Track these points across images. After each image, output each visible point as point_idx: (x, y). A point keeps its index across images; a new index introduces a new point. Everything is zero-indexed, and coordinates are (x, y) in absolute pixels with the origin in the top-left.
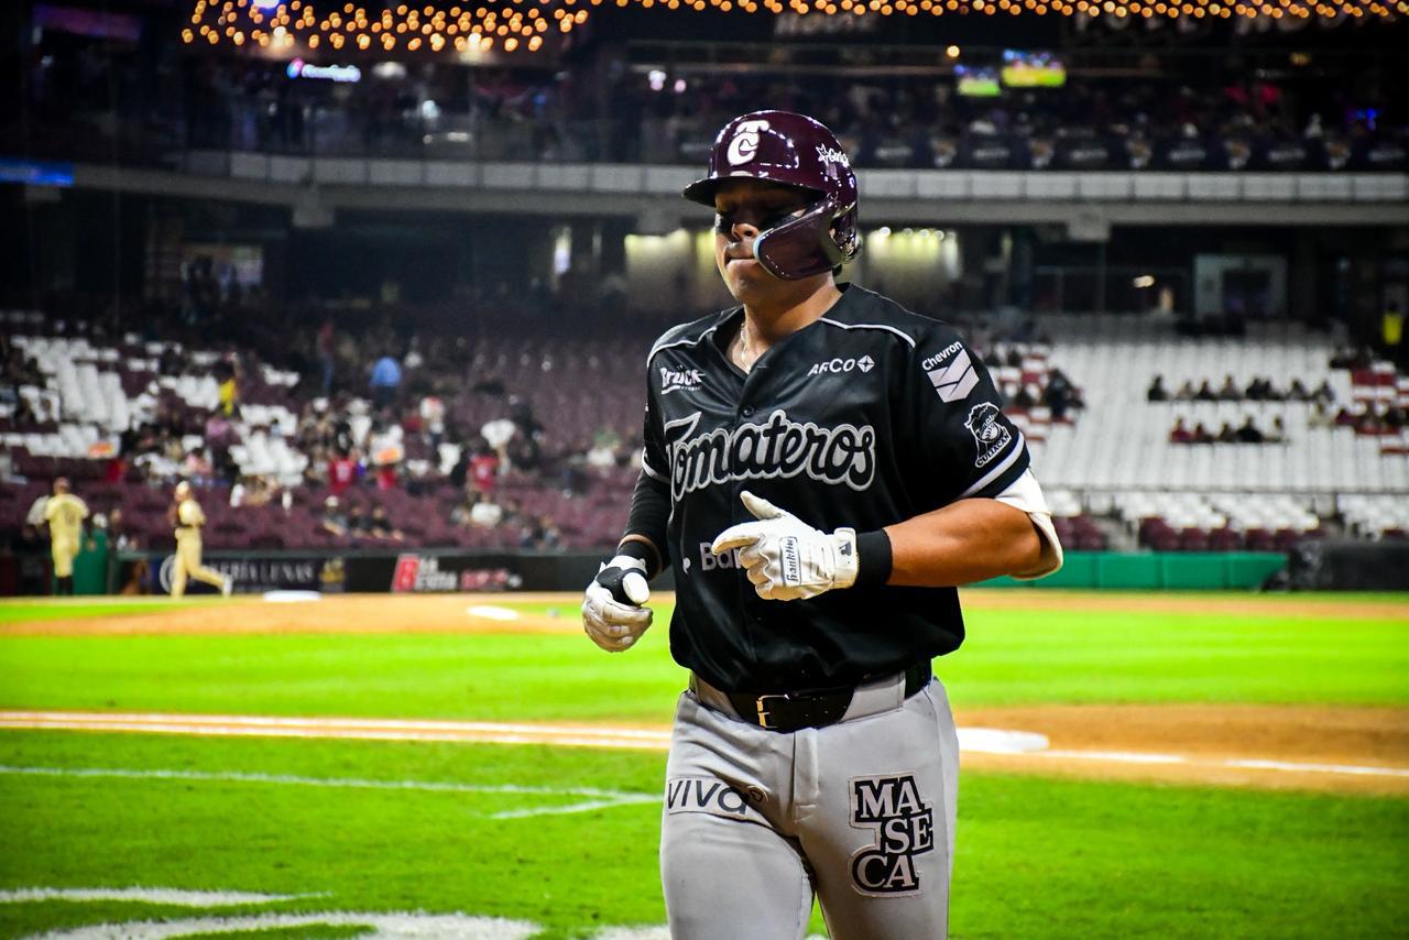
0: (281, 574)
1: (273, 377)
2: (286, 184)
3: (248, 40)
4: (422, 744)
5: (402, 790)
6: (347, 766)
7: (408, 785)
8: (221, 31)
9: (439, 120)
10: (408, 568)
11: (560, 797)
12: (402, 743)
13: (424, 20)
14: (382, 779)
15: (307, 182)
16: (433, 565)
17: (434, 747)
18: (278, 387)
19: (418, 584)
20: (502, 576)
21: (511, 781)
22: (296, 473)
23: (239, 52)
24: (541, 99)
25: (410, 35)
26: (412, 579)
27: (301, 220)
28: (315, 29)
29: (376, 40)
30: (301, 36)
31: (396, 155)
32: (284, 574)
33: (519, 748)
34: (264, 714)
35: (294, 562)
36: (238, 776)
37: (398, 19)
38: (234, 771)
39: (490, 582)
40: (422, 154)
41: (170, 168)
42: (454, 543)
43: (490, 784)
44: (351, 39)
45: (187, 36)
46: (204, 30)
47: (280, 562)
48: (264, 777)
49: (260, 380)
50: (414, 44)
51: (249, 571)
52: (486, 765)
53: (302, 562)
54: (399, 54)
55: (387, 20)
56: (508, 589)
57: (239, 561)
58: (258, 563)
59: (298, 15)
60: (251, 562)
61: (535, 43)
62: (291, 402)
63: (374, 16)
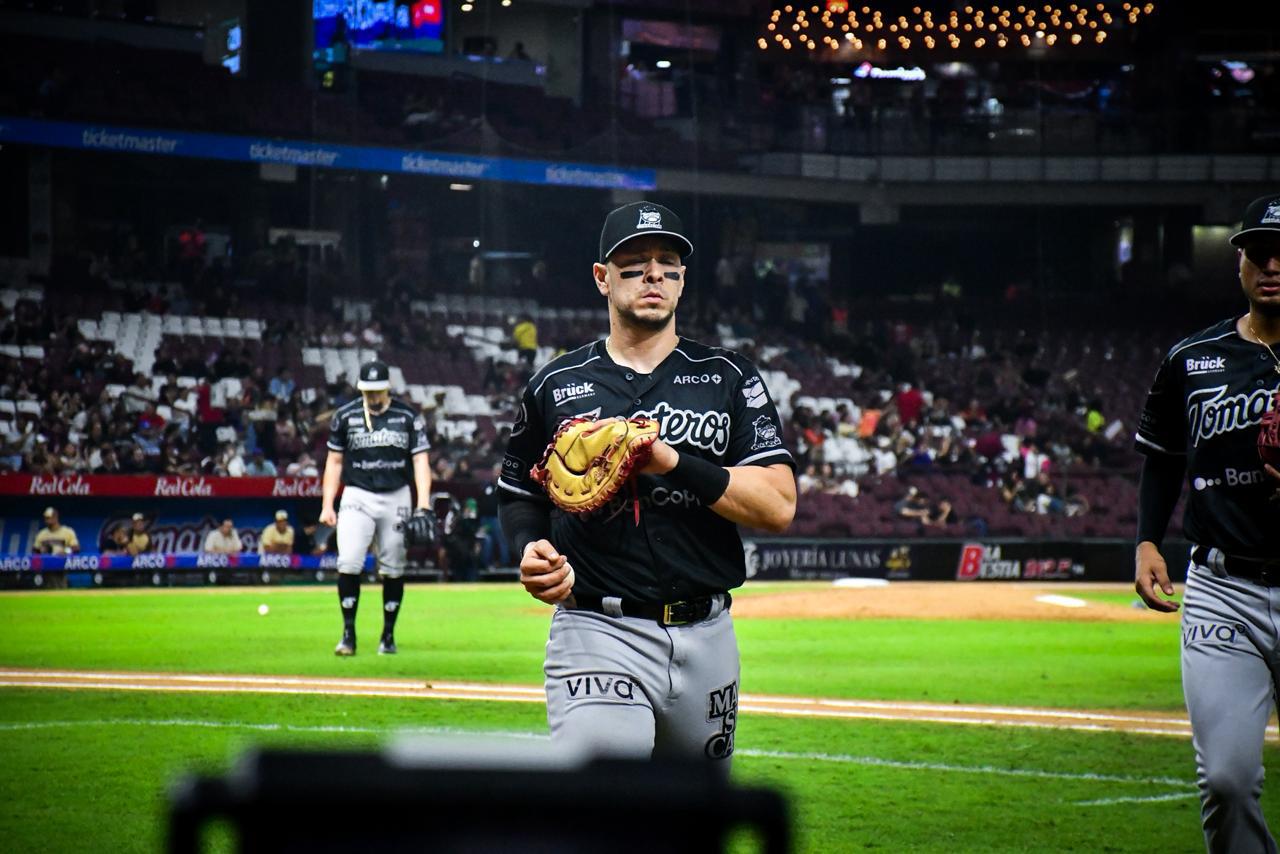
0: (848, 559)
1: (841, 370)
2: (853, 183)
3: (821, 45)
4: (1001, 730)
5: (982, 774)
6: (928, 749)
7: (988, 769)
8: (793, 37)
9: (1002, 117)
10: (973, 555)
11: (1143, 787)
12: (980, 728)
13: (990, 18)
14: (962, 763)
15: (873, 181)
16: (997, 552)
17: (1012, 735)
18: (845, 378)
19: (983, 572)
20: (1065, 564)
21: (1091, 769)
22: (862, 462)
23: (811, 57)
24: (1106, 92)
25: (977, 33)
26: (976, 567)
27: (867, 217)
28: (884, 33)
29: (942, 39)
30: (870, 40)
31: (960, 152)
32: (852, 560)
33: (1097, 735)
34: (844, 697)
35: (862, 549)
36: (823, 757)
37: (965, 18)
38: (819, 752)
39: (1053, 570)
40: (985, 150)
41: (746, 170)
42: (1018, 532)
43: (1071, 772)
44: (918, 40)
45: (763, 44)
46: (779, 37)
47: (847, 548)
48: (848, 758)
49: (828, 373)
50: (980, 42)
51: (818, 556)
52: (1065, 752)
53: (870, 549)
54: (965, 53)
55: (954, 21)
56: (1073, 578)
57: (809, 547)
58: (827, 549)
59: (868, 19)
60: (821, 548)
61: (1102, 36)
62: (857, 395)
63: (941, 17)
